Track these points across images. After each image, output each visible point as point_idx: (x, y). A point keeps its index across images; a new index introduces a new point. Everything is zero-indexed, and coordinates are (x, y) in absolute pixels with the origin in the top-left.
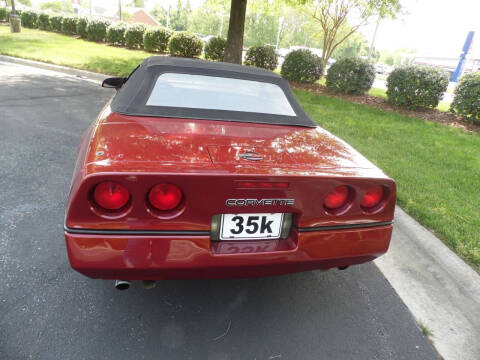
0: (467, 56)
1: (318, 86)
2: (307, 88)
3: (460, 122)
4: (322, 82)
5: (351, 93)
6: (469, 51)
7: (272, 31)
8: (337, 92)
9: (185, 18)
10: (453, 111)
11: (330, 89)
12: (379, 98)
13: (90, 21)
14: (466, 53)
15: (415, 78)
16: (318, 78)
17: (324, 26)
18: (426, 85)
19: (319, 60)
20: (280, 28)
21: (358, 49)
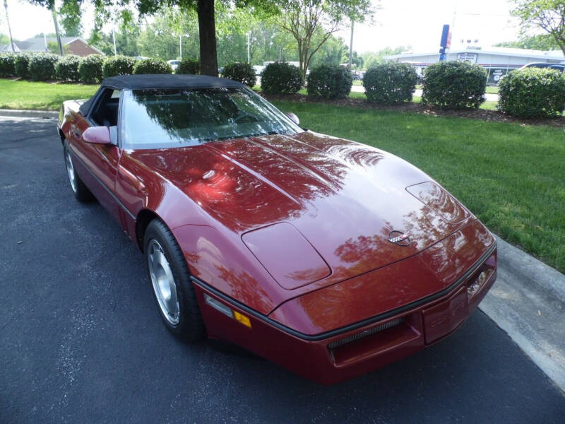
0: (446, 51)
1: (300, 96)
2: (291, 99)
3: (431, 110)
4: (304, 91)
5: (333, 98)
6: (448, 45)
7: (240, 47)
8: (319, 99)
9: (133, 43)
10: (425, 101)
11: (313, 97)
12: (359, 99)
13: (31, 58)
14: (445, 48)
15: (386, 75)
16: (299, 88)
17: (296, 36)
18: (397, 80)
19: (297, 70)
20: (249, 44)
21: (339, 57)
